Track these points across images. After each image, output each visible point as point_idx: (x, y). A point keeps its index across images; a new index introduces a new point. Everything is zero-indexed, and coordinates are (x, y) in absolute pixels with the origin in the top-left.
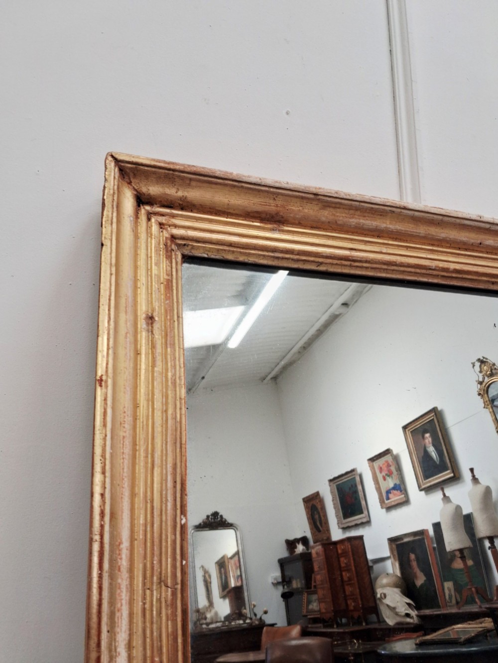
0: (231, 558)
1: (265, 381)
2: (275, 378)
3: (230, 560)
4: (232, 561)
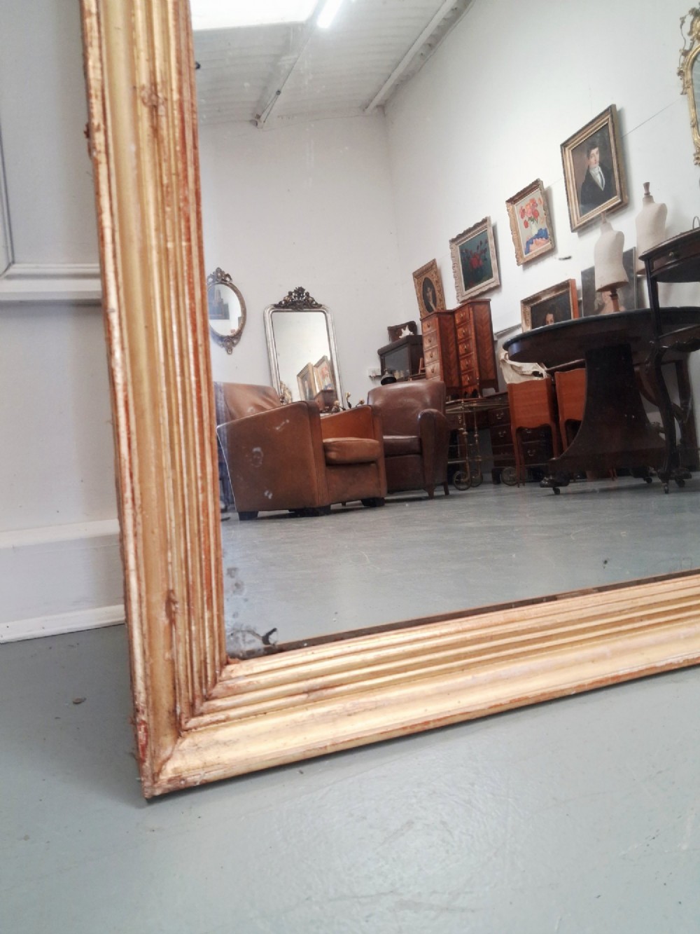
0: (317, 366)
1: (368, 111)
2: (382, 107)
3: (315, 369)
4: (319, 370)
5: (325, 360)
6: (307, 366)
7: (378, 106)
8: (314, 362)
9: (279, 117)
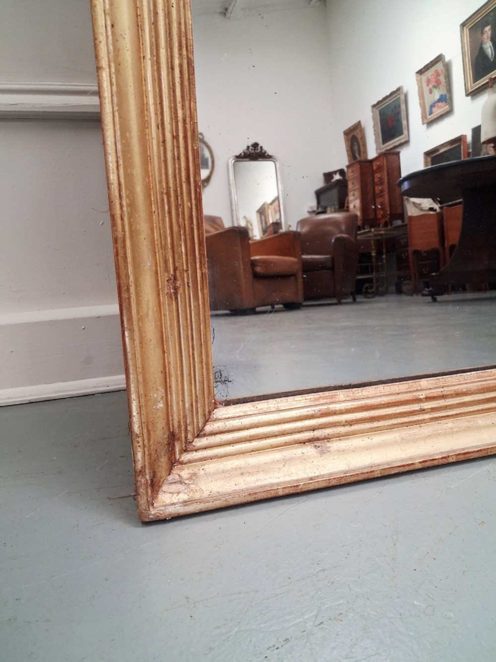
0: (271, 204)
1: (312, 4)
3: (270, 206)
4: (272, 207)
5: (277, 199)
6: (264, 205)
8: (269, 201)
9: (242, 9)
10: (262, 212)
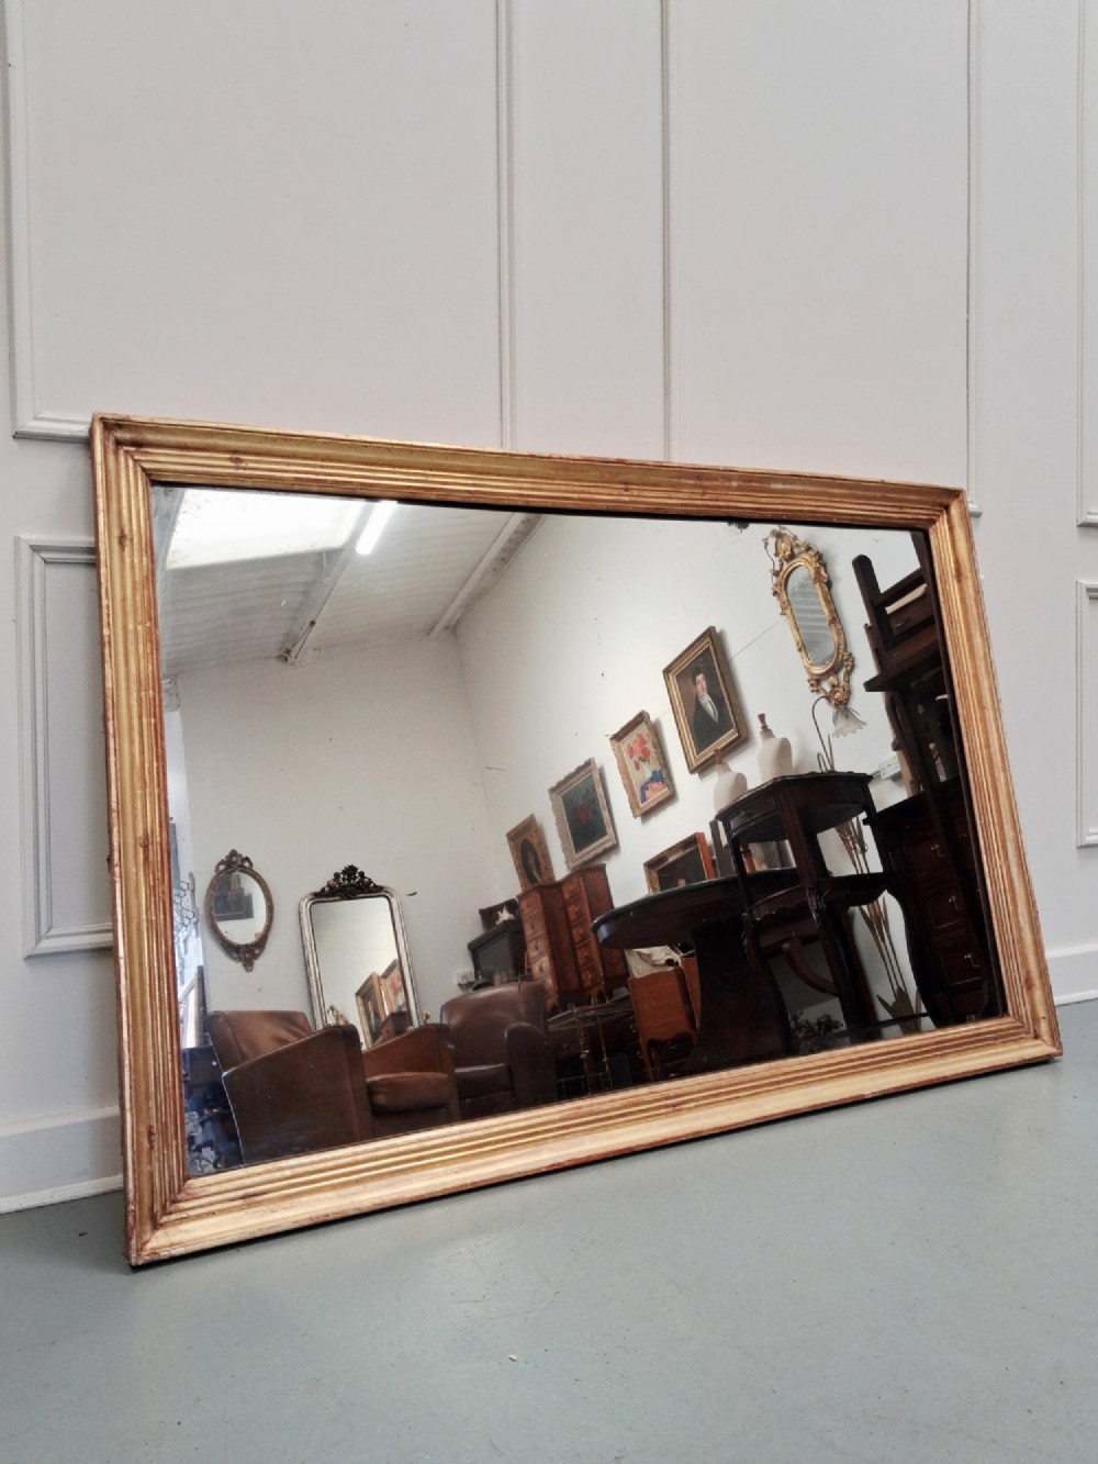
0: (385, 976)
1: (434, 634)
2: (452, 629)
3: (382, 981)
4: (388, 982)
5: (396, 965)
6: (371, 978)
7: (446, 628)
8: (381, 971)
9: (315, 650)
10: (366, 994)
